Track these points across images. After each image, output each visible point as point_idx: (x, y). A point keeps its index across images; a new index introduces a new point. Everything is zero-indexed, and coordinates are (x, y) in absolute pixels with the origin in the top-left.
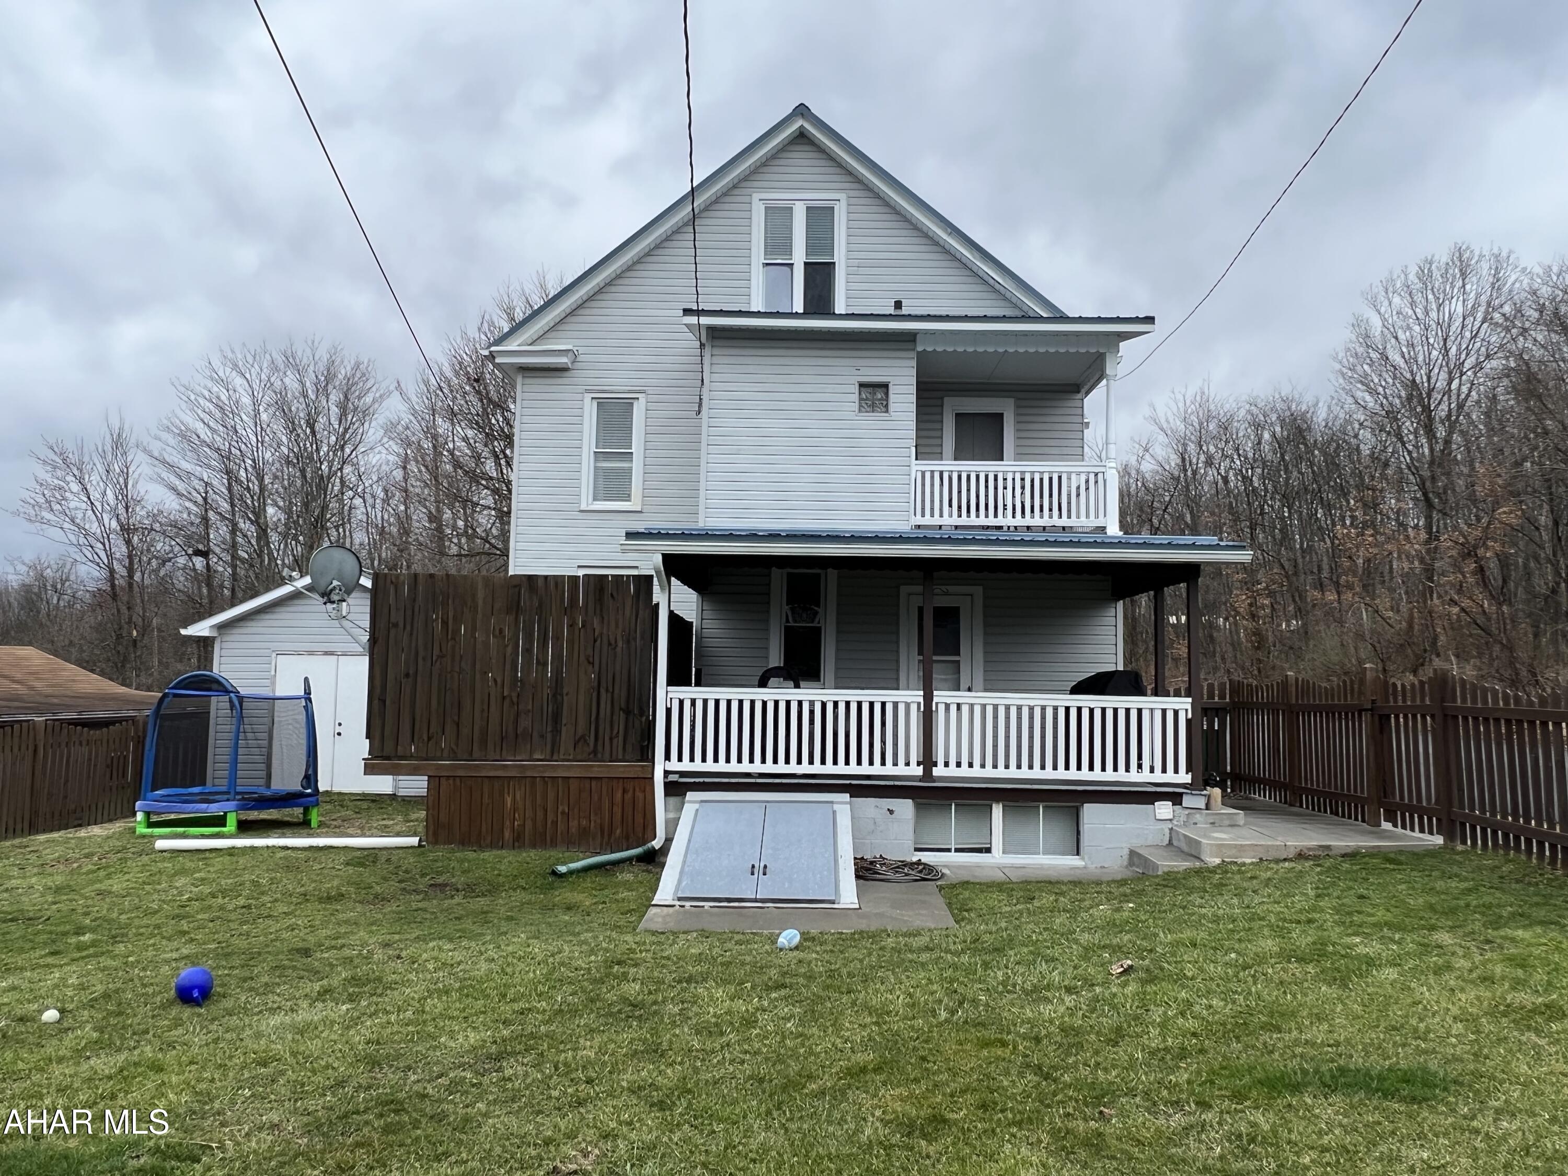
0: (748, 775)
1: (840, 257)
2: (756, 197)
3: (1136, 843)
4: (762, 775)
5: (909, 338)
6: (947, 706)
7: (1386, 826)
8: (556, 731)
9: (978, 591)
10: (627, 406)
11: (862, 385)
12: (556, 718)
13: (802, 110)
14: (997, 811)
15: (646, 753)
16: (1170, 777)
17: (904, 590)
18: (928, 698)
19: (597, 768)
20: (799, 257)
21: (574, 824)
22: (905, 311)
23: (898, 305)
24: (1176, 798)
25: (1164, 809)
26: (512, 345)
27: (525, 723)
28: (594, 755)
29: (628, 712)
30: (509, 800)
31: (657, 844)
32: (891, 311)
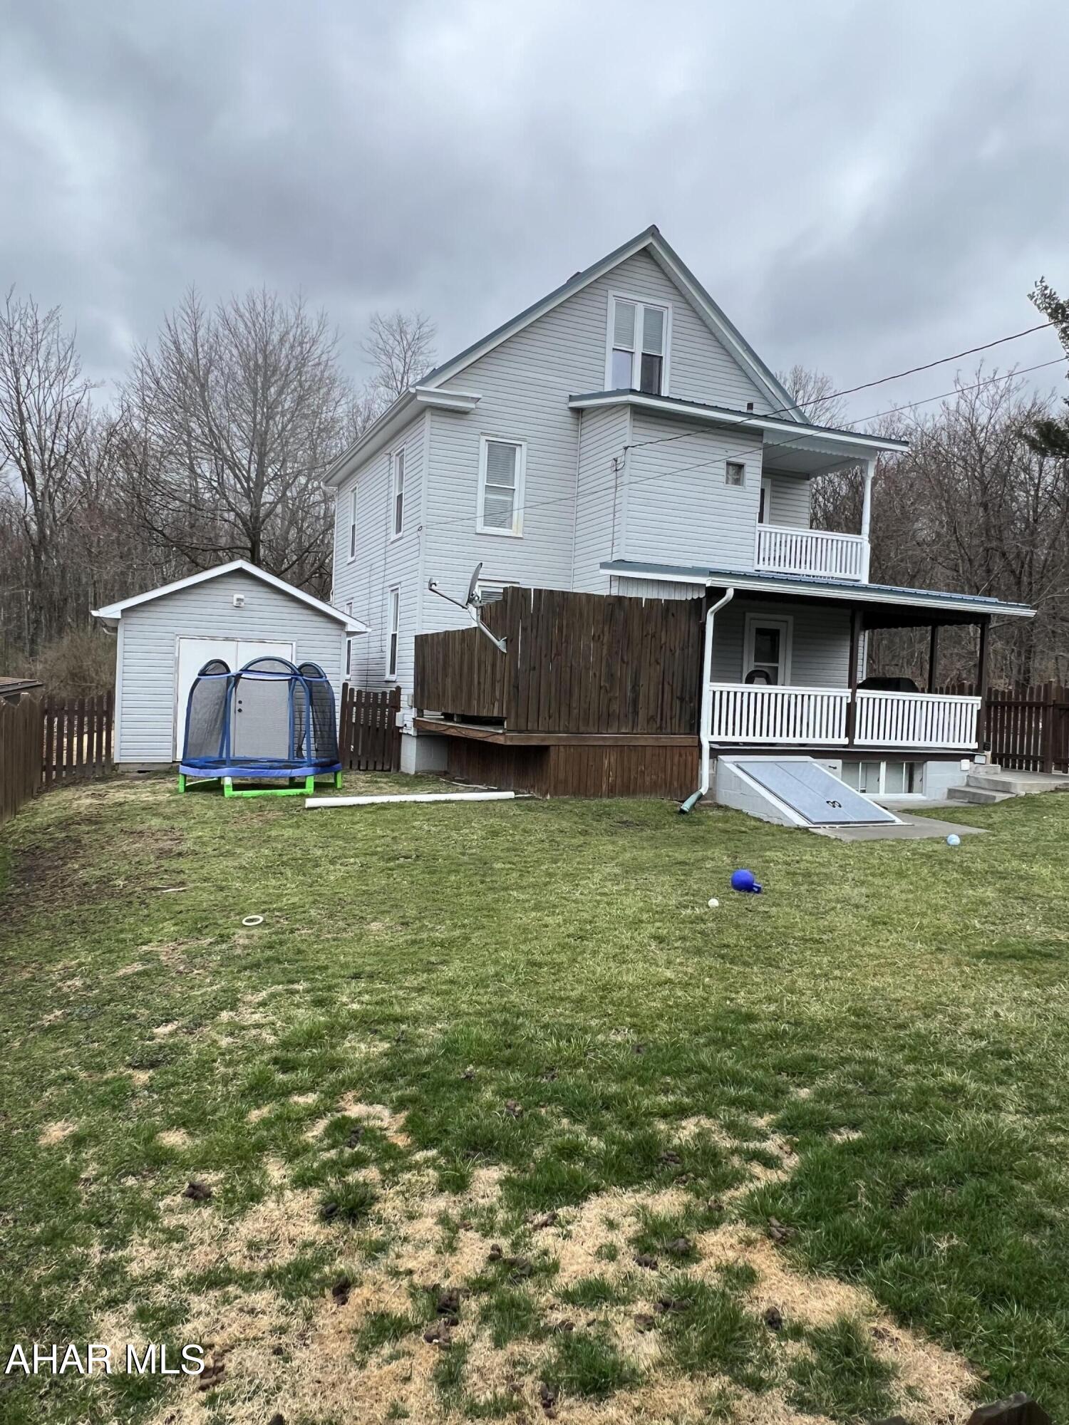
0: (736, 744)
1: (666, 353)
2: (611, 293)
3: (952, 785)
4: (745, 744)
5: (758, 433)
6: (862, 699)
7: (1054, 772)
8: (636, 713)
9: (790, 619)
10: (512, 449)
11: (729, 464)
12: (635, 702)
13: (653, 231)
14: (883, 766)
15: (695, 727)
16: (967, 745)
17: (749, 615)
18: (853, 694)
19: (665, 740)
20: (639, 349)
21: (647, 779)
22: (755, 411)
23: (750, 406)
24: (971, 757)
25: (965, 763)
26: (431, 388)
27: (615, 707)
28: (660, 730)
29: (682, 699)
30: (606, 762)
31: (704, 790)
32: (745, 410)
